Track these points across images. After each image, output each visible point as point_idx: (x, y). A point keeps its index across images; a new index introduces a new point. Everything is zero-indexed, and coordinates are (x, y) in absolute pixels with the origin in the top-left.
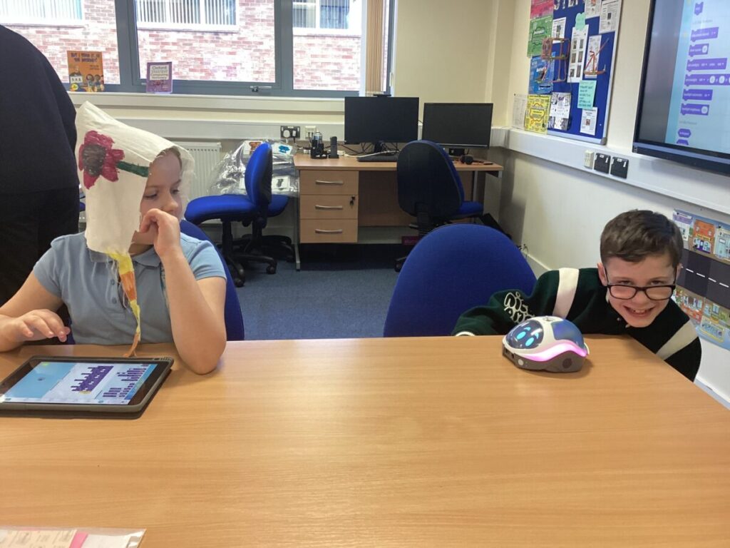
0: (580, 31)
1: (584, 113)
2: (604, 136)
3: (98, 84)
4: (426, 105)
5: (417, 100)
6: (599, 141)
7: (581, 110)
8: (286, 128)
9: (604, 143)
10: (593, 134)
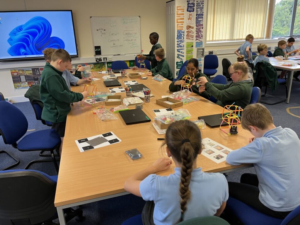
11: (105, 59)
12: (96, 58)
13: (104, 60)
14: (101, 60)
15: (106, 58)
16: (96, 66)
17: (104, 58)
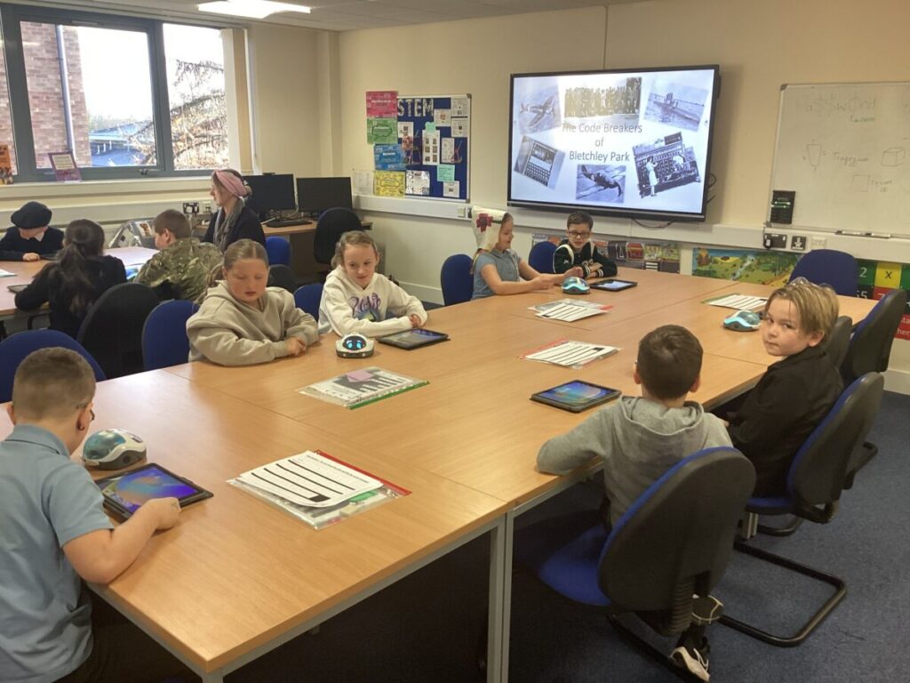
0: (431, 133)
1: (445, 184)
2: (468, 197)
3: (8, 176)
4: (298, 180)
5: (291, 176)
6: (464, 201)
7: (442, 183)
8: (188, 205)
9: (468, 201)
10: (458, 196)
11: (798, 244)
12: (765, 234)
14: (783, 245)
16: (762, 261)
17: (794, 239)
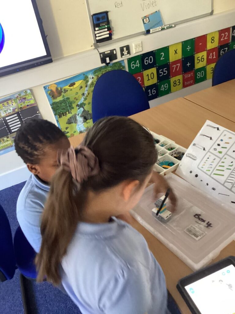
11: (125, 52)
12: (100, 54)
13: (122, 55)
14: (115, 57)
15: (128, 48)
17: (122, 49)
